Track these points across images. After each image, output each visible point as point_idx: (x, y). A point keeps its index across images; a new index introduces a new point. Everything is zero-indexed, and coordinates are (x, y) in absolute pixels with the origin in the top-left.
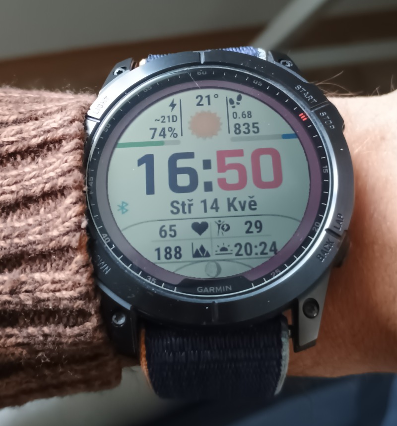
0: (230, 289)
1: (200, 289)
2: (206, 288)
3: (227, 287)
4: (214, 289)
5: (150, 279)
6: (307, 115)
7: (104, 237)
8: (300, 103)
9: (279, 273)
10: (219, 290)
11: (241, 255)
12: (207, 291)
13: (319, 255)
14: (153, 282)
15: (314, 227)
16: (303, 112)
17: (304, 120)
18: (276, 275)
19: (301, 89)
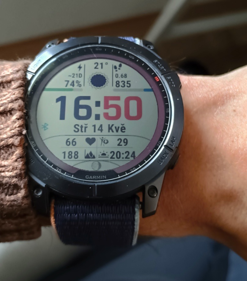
0: (105, 177)
1: (87, 177)
2: (91, 176)
3: (103, 176)
4: (96, 177)
5: (58, 169)
6: (159, 78)
7: (32, 143)
8: (156, 71)
9: (135, 170)
10: (98, 178)
11: (114, 158)
12: (92, 178)
13: (159, 160)
14: (59, 171)
15: (158, 144)
16: (157, 76)
17: (157, 81)
18: (133, 170)
19: (157, 62)
